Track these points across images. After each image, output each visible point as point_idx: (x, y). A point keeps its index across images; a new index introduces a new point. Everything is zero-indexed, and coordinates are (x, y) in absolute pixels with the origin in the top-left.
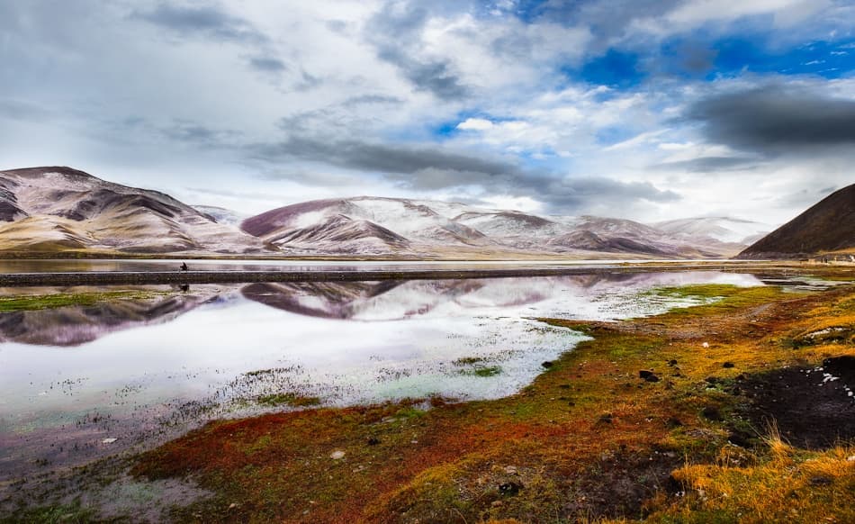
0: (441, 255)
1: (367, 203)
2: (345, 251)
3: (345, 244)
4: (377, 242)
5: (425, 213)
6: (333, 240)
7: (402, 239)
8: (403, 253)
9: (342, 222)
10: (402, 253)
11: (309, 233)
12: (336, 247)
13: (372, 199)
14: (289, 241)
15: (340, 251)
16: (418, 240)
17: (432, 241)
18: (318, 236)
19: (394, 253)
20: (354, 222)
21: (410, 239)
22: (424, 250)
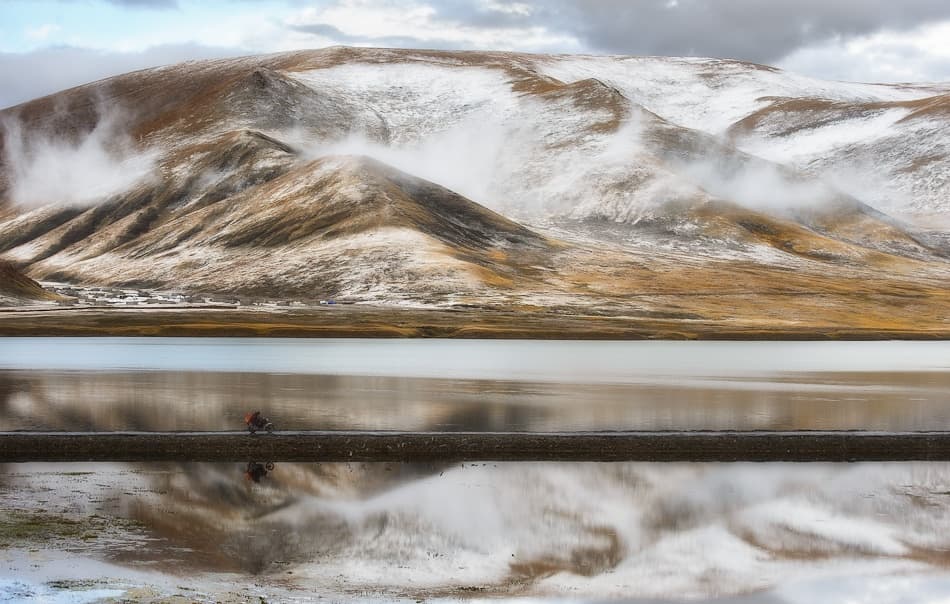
0: (702, 308)
1: (356, 79)
2: (292, 292)
3: (285, 261)
4: (421, 250)
5: (603, 115)
6: (234, 242)
7: (518, 235)
8: (535, 300)
9: (265, 163)
10: (533, 299)
11: (131, 219)
12: (250, 274)
13: (374, 58)
14: (53, 251)
15: (268, 289)
16: (583, 238)
17: (646, 241)
18: (169, 228)
19: (496, 298)
20: (314, 165)
21: (553, 234)
22: (617, 286)
